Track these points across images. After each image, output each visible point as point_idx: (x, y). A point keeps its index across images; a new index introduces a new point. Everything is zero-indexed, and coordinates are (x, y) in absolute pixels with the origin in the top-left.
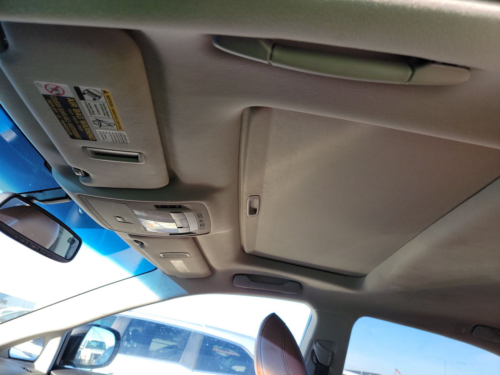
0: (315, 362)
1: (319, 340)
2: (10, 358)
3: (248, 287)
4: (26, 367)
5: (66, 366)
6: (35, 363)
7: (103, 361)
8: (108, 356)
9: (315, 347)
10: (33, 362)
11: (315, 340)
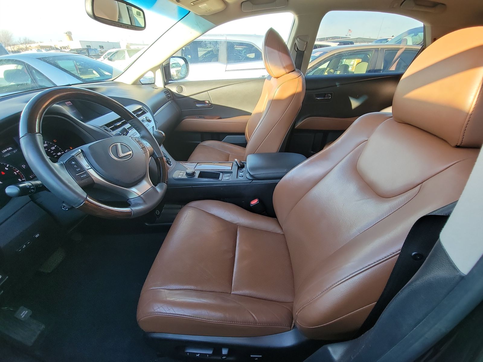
0: (296, 50)
1: (299, 36)
2: (143, 84)
3: (252, 10)
4: (153, 87)
5: (169, 82)
6: (156, 84)
7: (183, 73)
8: (184, 70)
9: (296, 42)
10: (154, 83)
11: (297, 36)
